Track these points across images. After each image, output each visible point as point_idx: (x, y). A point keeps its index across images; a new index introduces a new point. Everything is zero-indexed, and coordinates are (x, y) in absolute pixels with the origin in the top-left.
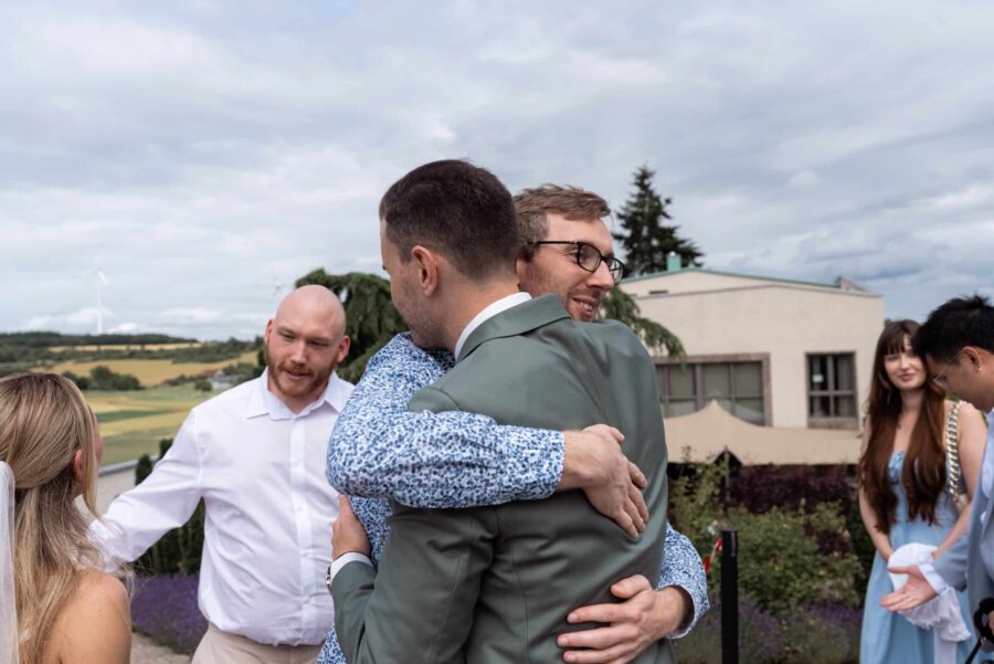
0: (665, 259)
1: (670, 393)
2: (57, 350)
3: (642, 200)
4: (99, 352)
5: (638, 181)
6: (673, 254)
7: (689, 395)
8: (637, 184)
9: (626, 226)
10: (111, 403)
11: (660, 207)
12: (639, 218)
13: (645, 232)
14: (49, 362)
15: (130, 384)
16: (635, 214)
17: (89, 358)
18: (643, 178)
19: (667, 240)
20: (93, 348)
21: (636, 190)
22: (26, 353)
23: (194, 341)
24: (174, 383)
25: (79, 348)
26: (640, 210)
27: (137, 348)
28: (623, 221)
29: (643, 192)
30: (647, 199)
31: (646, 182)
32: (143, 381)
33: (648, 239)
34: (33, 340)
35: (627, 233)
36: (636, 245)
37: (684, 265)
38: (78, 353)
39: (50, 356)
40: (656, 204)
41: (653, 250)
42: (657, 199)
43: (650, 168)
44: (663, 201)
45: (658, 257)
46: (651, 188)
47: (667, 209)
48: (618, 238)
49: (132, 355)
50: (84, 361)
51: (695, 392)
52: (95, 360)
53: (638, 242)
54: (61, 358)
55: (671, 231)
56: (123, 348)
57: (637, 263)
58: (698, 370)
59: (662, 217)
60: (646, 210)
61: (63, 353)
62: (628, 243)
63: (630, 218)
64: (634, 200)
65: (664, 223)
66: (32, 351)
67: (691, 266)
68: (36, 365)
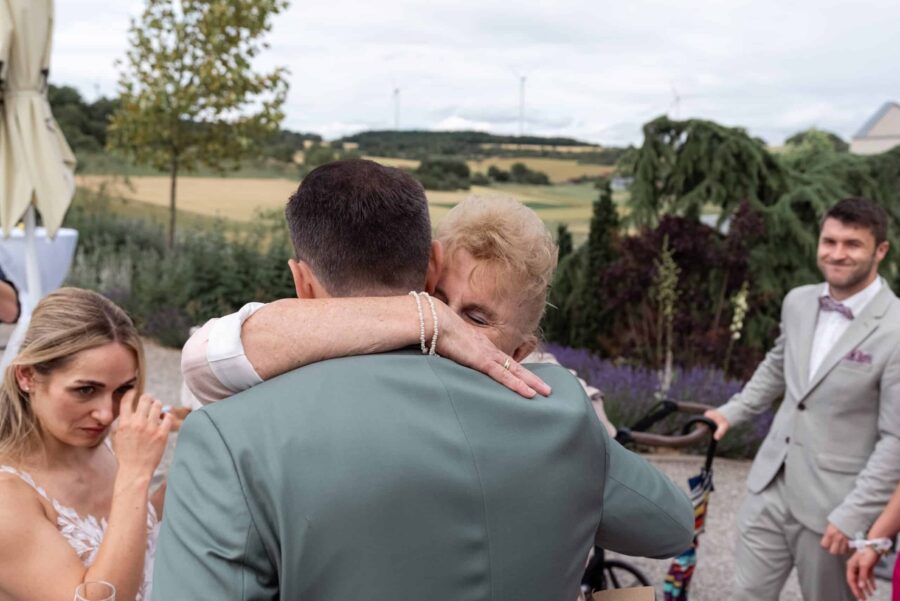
2: (487, 147)
4: (518, 150)
10: (527, 194)
14: (480, 157)
15: (541, 180)
17: (511, 155)
20: (513, 147)
22: (462, 148)
23: (596, 146)
24: (577, 181)
25: (504, 147)
27: (549, 148)
32: (553, 178)
34: (469, 138)
38: (502, 150)
39: (481, 152)
49: (545, 155)
50: (507, 158)
52: (515, 157)
54: (489, 154)
56: (537, 148)
61: (491, 149)
66: (468, 146)
68: (469, 159)
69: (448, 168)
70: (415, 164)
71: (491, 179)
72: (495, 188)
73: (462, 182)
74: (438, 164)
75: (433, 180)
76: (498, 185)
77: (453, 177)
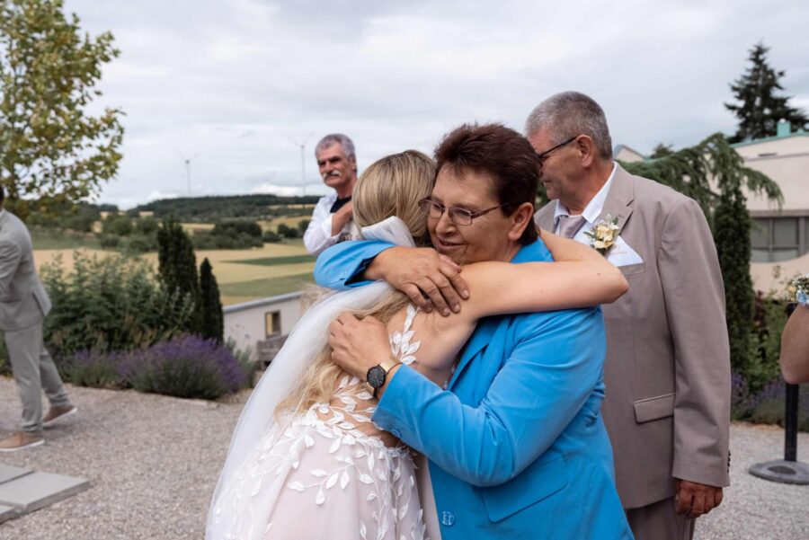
0: (775, 126)
1: (774, 243)
2: (275, 208)
3: (756, 73)
4: (304, 209)
5: (754, 57)
6: (783, 121)
7: (794, 245)
8: (752, 59)
9: (740, 98)
11: (774, 79)
12: (753, 90)
13: (758, 102)
14: (269, 217)
16: (749, 86)
17: (297, 214)
18: (758, 55)
19: (779, 109)
20: (300, 206)
21: (752, 65)
22: (253, 210)
25: (290, 207)
26: (754, 83)
28: (737, 94)
29: (758, 67)
30: (761, 73)
31: (761, 57)
33: (761, 108)
34: (258, 200)
35: (741, 104)
36: (748, 114)
37: (793, 131)
38: (289, 209)
39: (270, 212)
40: (770, 77)
41: (766, 118)
42: (771, 72)
43: (765, 45)
44: (776, 73)
45: (769, 124)
46: (765, 62)
47: (781, 81)
48: (732, 108)
50: (294, 216)
51: (798, 241)
52: (302, 215)
53: (752, 111)
54: (277, 214)
55: (783, 101)
57: (748, 130)
58: (802, 223)
59: (775, 88)
60: (760, 82)
61: (279, 210)
62: (741, 112)
63: (745, 90)
64: (749, 74)
65: (776, 93)
66: (258, 208)
67: (800, 131)
68: (260, 220)
69: (241, 228)
70: (210, 227)
71: (281, 236)
72: (285, 243)
73: (256, 240)
74: (232, 225)
75: (229, 240)
76: (288, 240)
77: (246, 236)
